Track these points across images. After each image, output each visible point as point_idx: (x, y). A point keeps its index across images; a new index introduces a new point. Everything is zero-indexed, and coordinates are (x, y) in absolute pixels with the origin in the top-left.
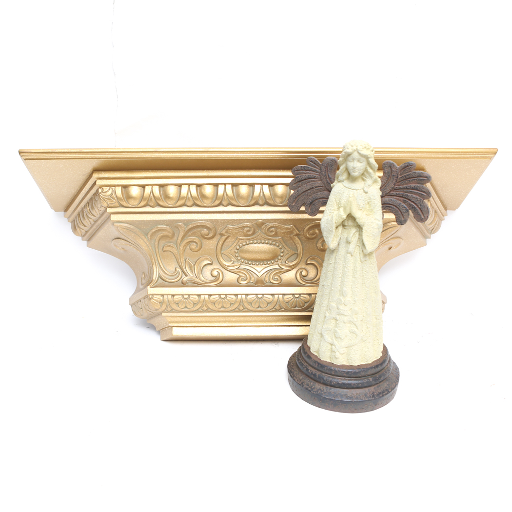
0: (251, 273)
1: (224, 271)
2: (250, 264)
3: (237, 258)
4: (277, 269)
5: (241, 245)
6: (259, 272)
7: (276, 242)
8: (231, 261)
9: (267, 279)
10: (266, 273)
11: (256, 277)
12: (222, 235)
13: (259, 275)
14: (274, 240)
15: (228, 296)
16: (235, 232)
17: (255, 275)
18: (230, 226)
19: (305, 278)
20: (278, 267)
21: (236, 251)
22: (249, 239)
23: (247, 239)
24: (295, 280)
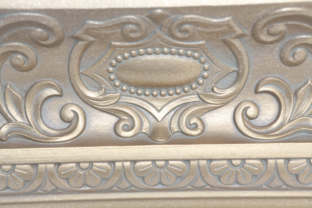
0: (142, 113)
1: (88, 109)
2: (140, 95)
3: (113, 83)
4: (194, 104)
5: (119, 57)
6: (159, 111)
7: (194, 51)
8: (101, 88)
9: (174, 126)
10: (173, 112)
11: (153, 120)
12: (78, 39)
13: (159, 116)
14: (189, 46)
15: (94, 164)
16: (105, 34)
17: (151, 117)
18: (92, 22)
19: (251, 121)
20: (197, 99)
21: (111, 69)
22: (137, 46)
23: (132, 47)
24: (232, 126)
